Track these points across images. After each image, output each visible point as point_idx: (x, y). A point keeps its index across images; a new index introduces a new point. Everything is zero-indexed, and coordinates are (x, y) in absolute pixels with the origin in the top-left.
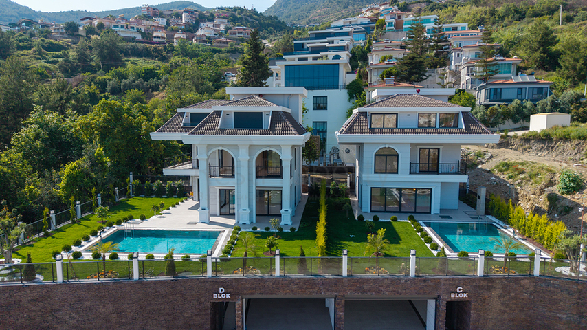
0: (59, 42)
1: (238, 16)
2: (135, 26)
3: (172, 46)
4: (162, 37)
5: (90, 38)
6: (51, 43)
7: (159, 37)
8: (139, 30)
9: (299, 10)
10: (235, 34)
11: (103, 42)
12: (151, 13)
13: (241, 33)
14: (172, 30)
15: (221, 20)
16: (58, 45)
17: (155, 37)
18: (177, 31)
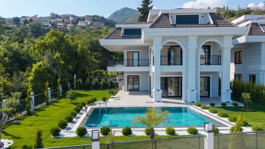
0: (10, 26)
1: (96, 19)
2: (48, 20)
3: (67, 29)
4: (62, 26)
5: (26, 25)
6: (6, 26)
7: (60, 26)
8: (50, 22)
9: (121, 19)
10: (96, 25)
11: (34, 25)
12: (55, 16)
13: (99, 25)
14: (66, 23)
15: (88, 20)
16: (9, 27)
17: (58, 26)
18: (68, 23)
